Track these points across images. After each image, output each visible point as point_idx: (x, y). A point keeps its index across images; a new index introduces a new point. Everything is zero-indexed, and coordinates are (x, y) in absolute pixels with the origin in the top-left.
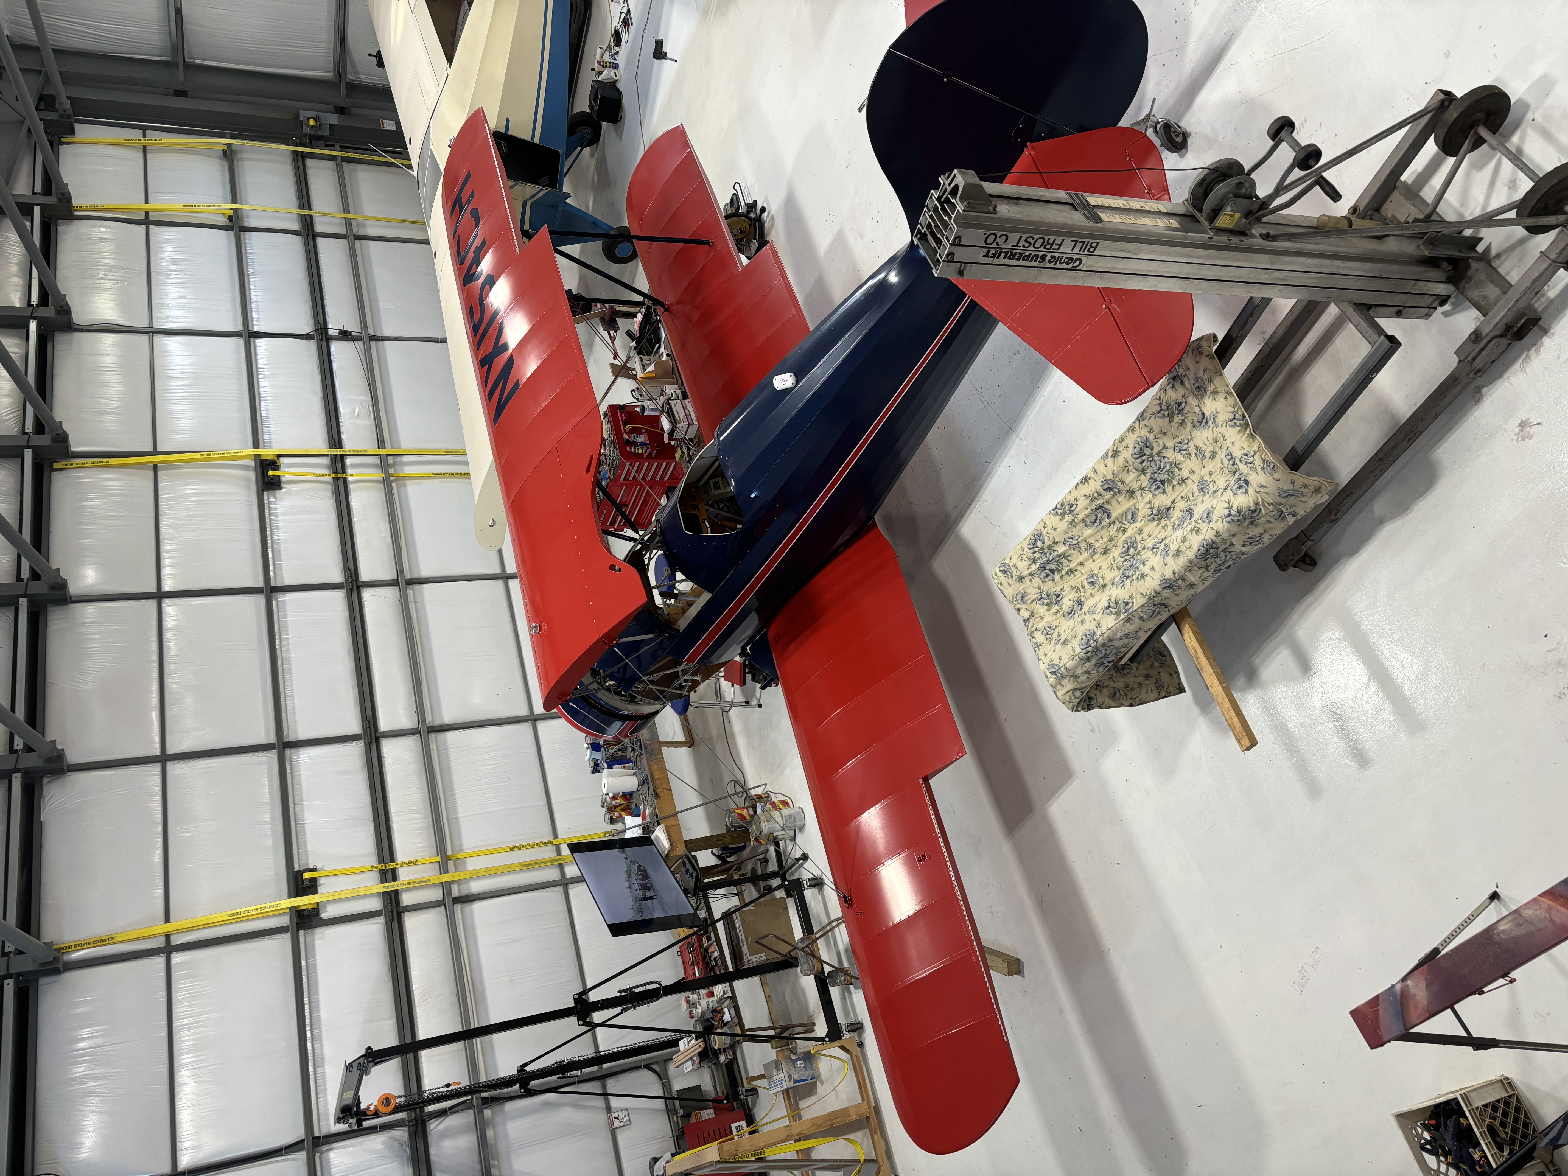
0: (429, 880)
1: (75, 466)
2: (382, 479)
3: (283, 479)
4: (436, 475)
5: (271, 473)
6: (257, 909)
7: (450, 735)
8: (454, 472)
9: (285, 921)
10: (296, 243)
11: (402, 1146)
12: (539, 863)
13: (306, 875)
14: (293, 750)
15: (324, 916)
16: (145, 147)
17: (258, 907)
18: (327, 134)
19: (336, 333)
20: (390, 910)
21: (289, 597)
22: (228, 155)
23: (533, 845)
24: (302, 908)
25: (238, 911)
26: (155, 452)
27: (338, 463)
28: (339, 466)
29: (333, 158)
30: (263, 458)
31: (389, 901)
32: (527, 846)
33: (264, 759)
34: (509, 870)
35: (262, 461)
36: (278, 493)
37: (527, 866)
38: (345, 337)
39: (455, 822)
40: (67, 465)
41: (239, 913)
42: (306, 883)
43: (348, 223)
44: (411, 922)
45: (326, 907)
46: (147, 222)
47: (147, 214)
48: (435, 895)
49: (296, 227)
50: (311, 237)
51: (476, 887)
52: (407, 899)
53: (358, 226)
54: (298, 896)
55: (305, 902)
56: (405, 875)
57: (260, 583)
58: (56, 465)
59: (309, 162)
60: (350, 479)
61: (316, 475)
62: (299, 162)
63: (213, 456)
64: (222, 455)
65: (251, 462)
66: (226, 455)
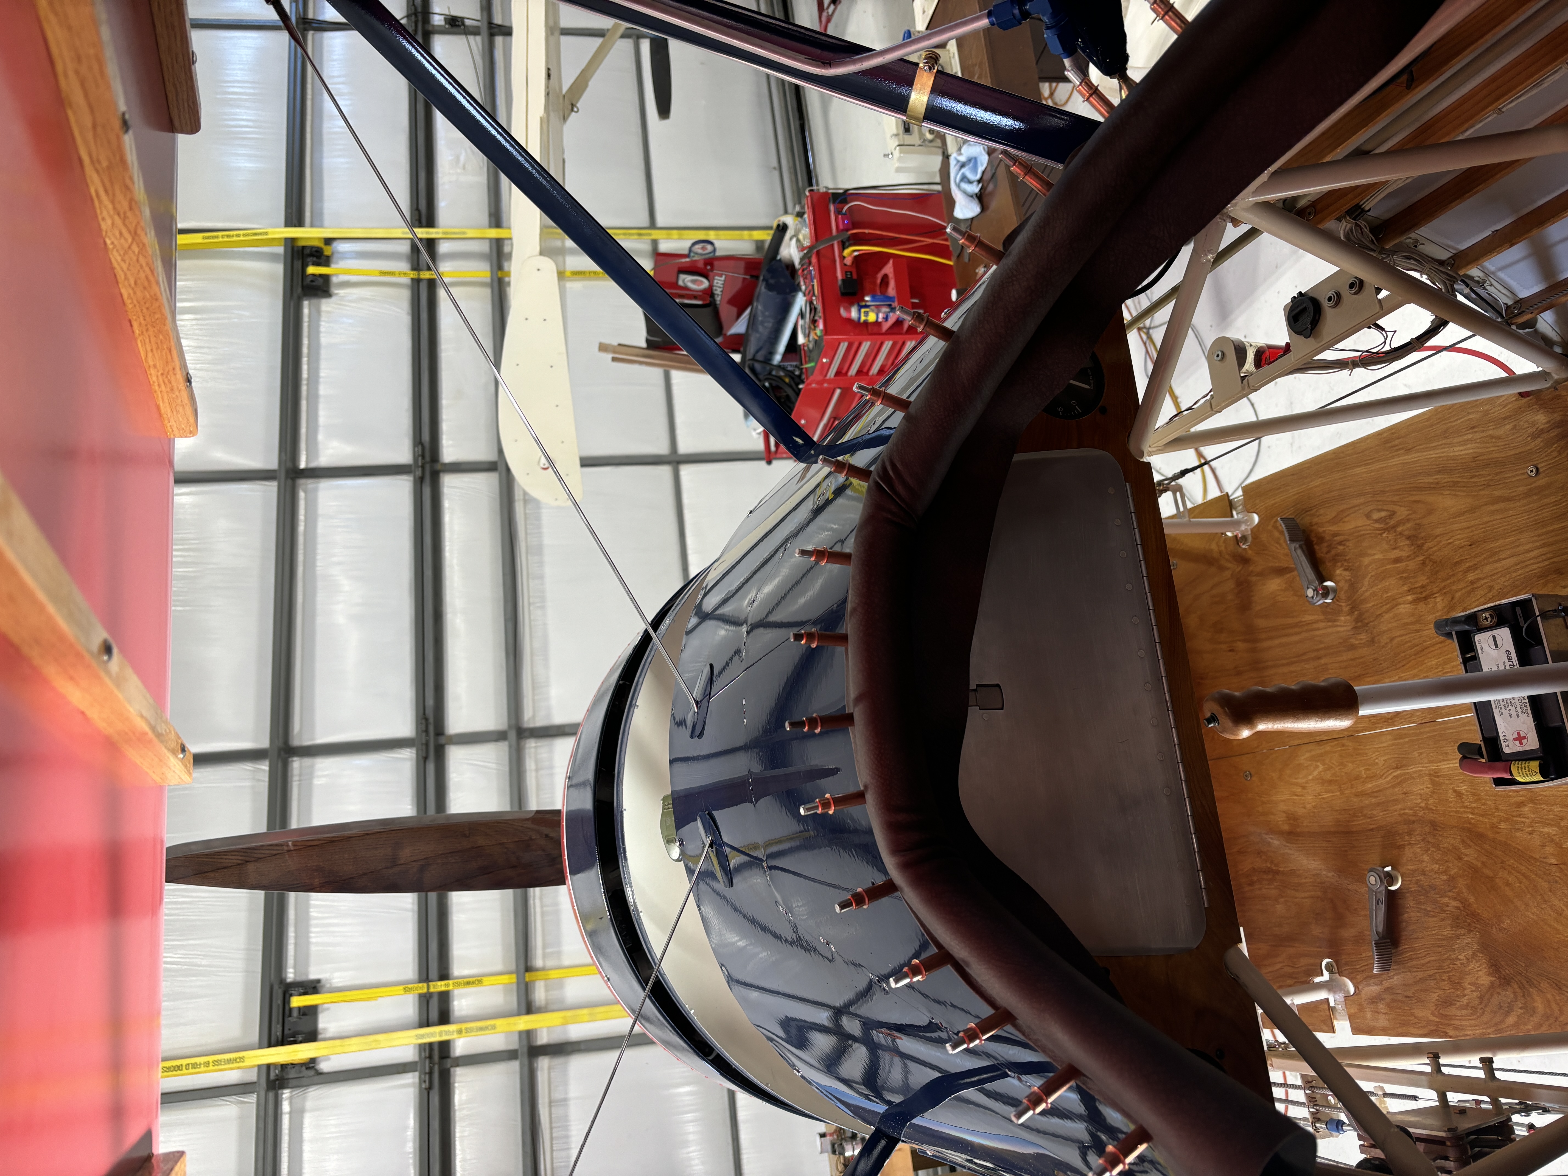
2: (488, 279)
3: (334, 280)
5: (311, 270)
6: (208, 1063)
13: (297, 1002)
14: (305, 762)
15: (327, 1070)
19: (443, 20)
20: (427, 1070)
21: (323, 487)
25: (178, 1062)
27: (422, 253)
28: (427, 257)
30: (301, 243)
35: (299, 248)
36: (325, 303)
38: (455, 29)
42: (298, 1017)
44: (463, 1083)
45: (333, 1054)
48: (508, 1043)
52: (461, 1049)
55: (293, 1054)
56: (463, 1006)
60: (441, 280)
61: (383, 273)
63: (220, 239)
64: (235, 239)
65: (280, 250)
66: (242, 238)
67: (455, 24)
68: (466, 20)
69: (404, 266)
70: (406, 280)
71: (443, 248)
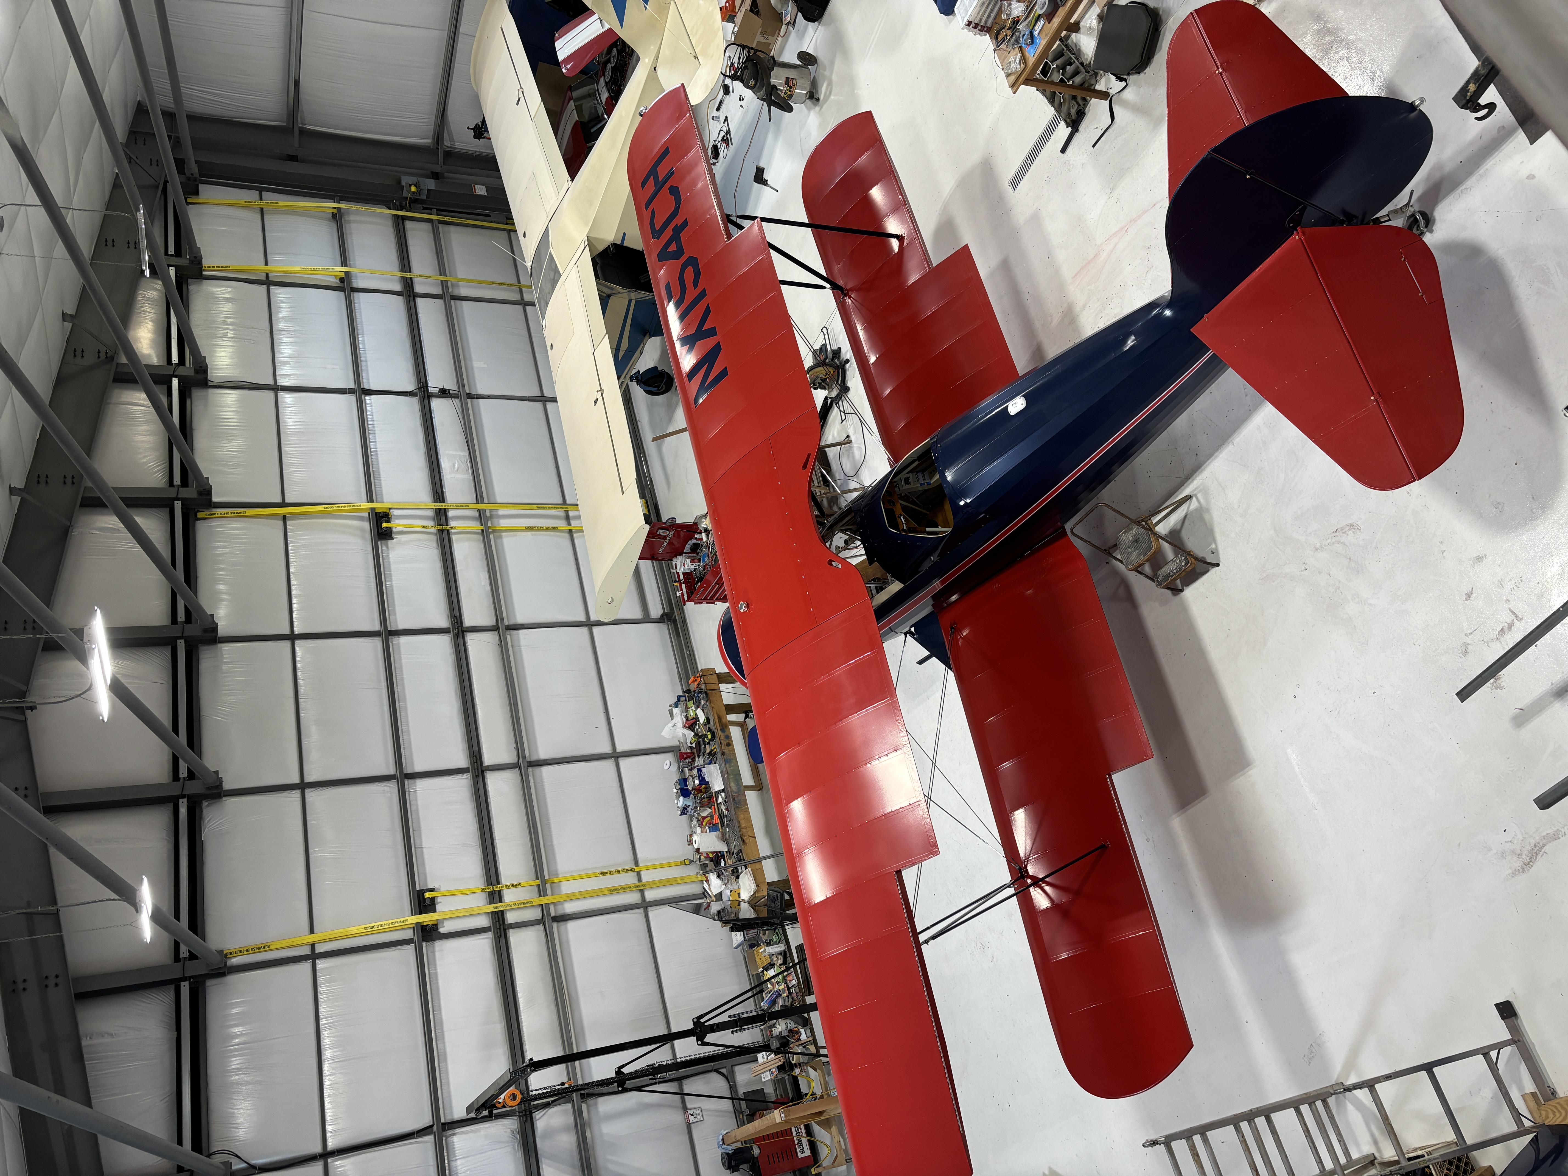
0: (532, 902)
1: (217, 516)
2: (480, 531)
3: (394, 530)
4: (529, 528)
5: (385, 525)
6: (388, 924)
7: (545, 769)
8: (544, 526)
9: (408, 934)
10: (398, 302)
11: (513, 1133)
12: (624, 888)
13: (427, 895)
14: (411, 781)
15: (442, 930)
16: (262, 209)
17: (390, 922)
18: (424, 197)
19: (437, 391)
20: (498, 927)
21: (403, 640)
22: (337, 218)
23: (619, 871)
24: (425, 924)
25: (373, 925)
26: (284, 504)
27: (441, 516)
28: (443, 518)
29: (430, 221)
30: (377, 511)
31: (497, 920)
32: (613, 872)
33: (387, 789)
34: (598, 893)
35: (376, 513)
36: (390, 543)
37: (614, 891)
38: (444, 395)
39: (550, 848)
40: (209, 515)
41: (374, 927)
42: (428, 902)
43: (444, 285)
44: (514, 937)
45: (443, 923)
46: (268, 282)
47: (267, 274)
48: (536, 914)
49: (398, 287)
50: (412, 298)
51: (570, 908)
52: (511, 917)
53: (453, 286)
54: (420, 913)
55: (426, 918)
56: (509, 896)
57: (376, 627)
58: (200, 515)
59: (409, 224)
60: (453, 531)
61: (423, 527)
62: (399, 224)
63: (334, 509)
64: (342, 508)
65: (366, 515)
66: (346, 508)
67: (444, 393)
68: (451, 392)
69: (431, 523)
70: (433, 530)
71: (450, 514)
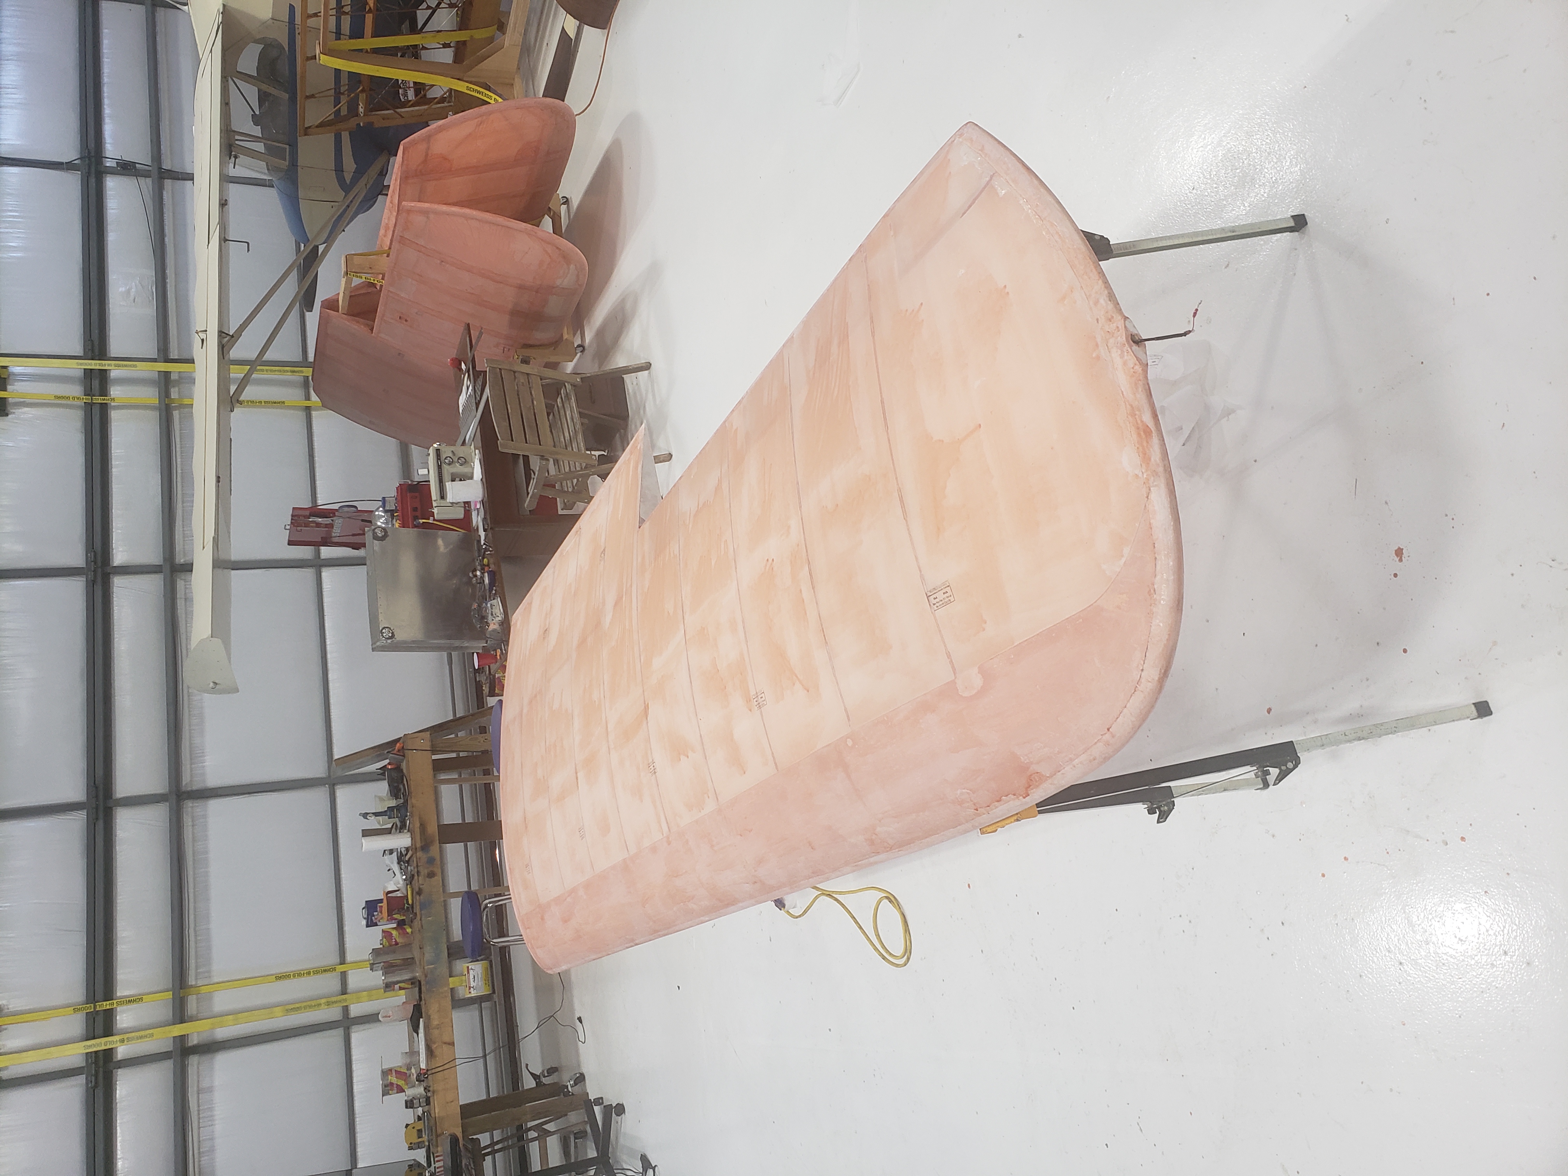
2: (157, 404)
3: (12, 400)
15: (5, 1074)
19: (116, 163)
21: (6, 587)
23: (310, 972)
27: (96, 380)
28: (99, 384)
32: (299, 974)
36: (3, 421)
38: (128, 172)
44: (124, 1081)
48: (164, 1045)
50: (90, 1)
52: (123, 1054)
60: (112, 403)
61: (61, 397)
67: (126, 168)
68: (137, 165)
69: (76, 390)
71: (112, 376)
